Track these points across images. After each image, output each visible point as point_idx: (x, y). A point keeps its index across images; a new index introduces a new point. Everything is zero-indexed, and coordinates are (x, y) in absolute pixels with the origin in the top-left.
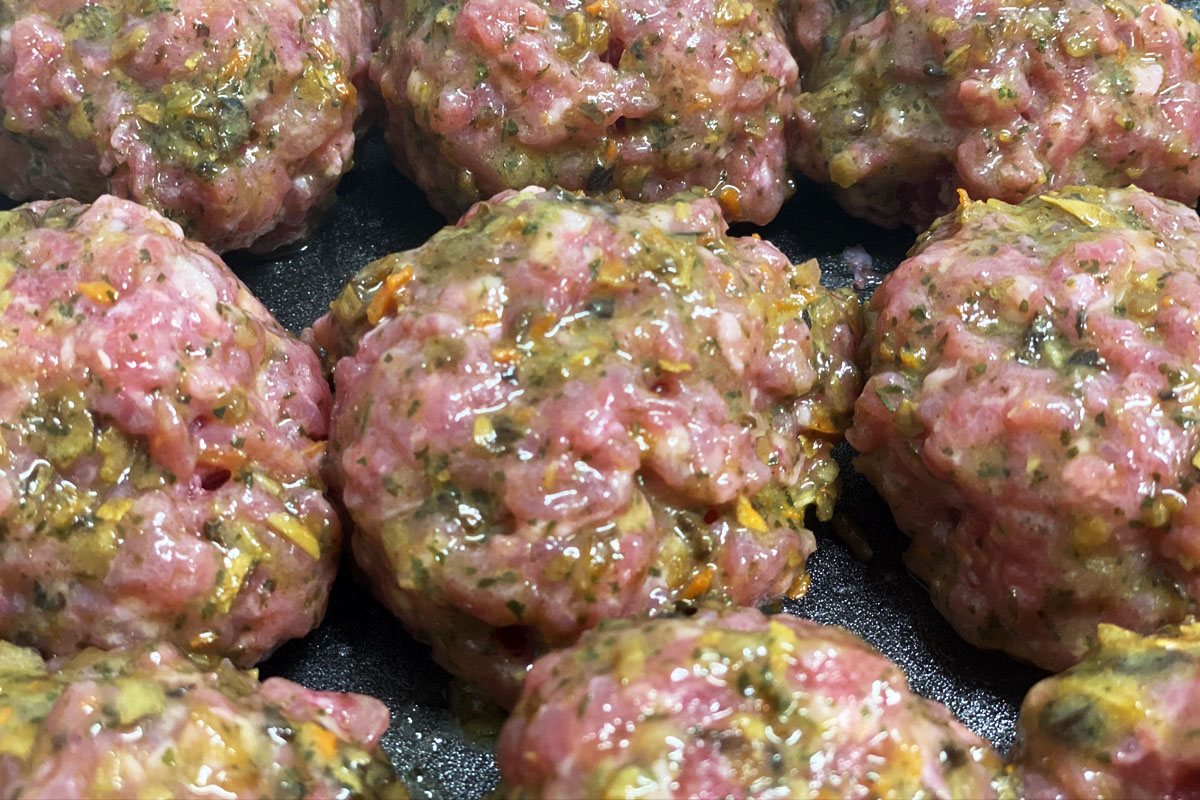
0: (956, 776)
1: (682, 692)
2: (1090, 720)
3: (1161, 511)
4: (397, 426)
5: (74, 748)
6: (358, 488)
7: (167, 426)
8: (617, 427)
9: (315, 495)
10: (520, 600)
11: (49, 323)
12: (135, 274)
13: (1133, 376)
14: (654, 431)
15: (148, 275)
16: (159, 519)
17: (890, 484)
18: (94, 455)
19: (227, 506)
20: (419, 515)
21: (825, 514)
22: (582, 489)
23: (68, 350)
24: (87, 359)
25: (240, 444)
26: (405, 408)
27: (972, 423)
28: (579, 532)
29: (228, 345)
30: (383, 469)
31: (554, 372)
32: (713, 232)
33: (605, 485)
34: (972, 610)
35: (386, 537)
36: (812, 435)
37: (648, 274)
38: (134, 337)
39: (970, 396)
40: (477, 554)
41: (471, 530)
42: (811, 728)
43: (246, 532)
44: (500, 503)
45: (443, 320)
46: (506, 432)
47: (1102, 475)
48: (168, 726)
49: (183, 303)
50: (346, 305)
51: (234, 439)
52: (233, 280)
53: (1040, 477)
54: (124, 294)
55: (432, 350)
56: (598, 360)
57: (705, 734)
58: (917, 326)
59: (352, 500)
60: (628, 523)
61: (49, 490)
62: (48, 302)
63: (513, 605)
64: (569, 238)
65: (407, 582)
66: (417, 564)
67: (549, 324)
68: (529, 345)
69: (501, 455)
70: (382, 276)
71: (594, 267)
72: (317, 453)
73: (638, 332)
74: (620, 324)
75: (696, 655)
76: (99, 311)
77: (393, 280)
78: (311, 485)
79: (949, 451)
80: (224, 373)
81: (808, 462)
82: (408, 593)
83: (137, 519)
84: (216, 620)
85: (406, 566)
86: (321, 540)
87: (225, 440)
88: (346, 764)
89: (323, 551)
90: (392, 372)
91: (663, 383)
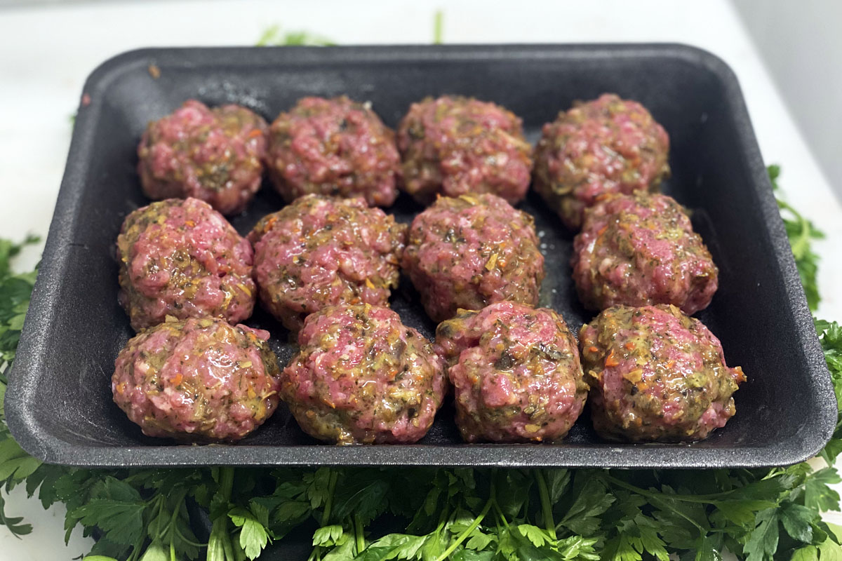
0: (410, 339)
1: (342, 318)
2: (449, 328)
3: (476, 280)
4: (272, 259)
5: (191, 333)
6: (262, 277)
7: (210, 259)
8: (331, 258)
9: (250, 280)
10: (305, 304)
11: (178, 232)
12: (200, 219)
13: (472, 244)
14: (342, 260)
15: (204, 219)
16: (209, 283)
17: (413, 277)
18: (190, 267)
19: (227, 281)
20: (279, 283)
21: (395, 287)
22: (321, 275)
23: (183, 240)
24: (189, 241)
25: (229, 265)
26: (274, 254)
27: (430, 258)
28: (321, 286)
29: (226, 238)
30: (268, 271)
31: (315, 245)
32: (363, 206)
33: (328, 274)
34: (433, 311)
35: (269, 289)
36: (391, 264)
37: (342, 218)
38: (201, 235)
39: (430, 251)
40: (293, 292)
41: (292, 287)
42: (373, 326)
43: (231, 287)
44: (300, 279)
45: (285, 231)
46: (302, 260)
47: (461, 270)
48: (214, 328)
49: (213, 226)
50: (258, 228)
51: (228, 263)
52: (226, 221)
53: (446, 271)
54: (198, 224)
55: (282, 239)
56: (327, 241)
57: (347, 327)
58: (419, 232)
59: (260, 280)
60: (335, 284)
61: (179, 276)
62: (177, 226)
63: (303, 306)
64: (321, 208)
65: (275, 300)
66: (278, 296)
67: (314, 232)
68: (308, 237)
69: (300, 266)
70: (268, 220)
71: (327, 216)
72: (250, 269)
73: (338, 233)
74: (334, 232)
75: (346, 310)
76: (191, 229)
77: (272, 220)
78: (249, 277)
79: (424, 266)
80: (225, 245)
81: (390, 272)
82: (275, 304)
83: (202, 284)
84: (223, 311)
85: (274, 296)
86: (251, 291)
87: (225, 264)
88: (259, 342)
89: (252, 294)
90: (271, 246)
91: (345, 248)
